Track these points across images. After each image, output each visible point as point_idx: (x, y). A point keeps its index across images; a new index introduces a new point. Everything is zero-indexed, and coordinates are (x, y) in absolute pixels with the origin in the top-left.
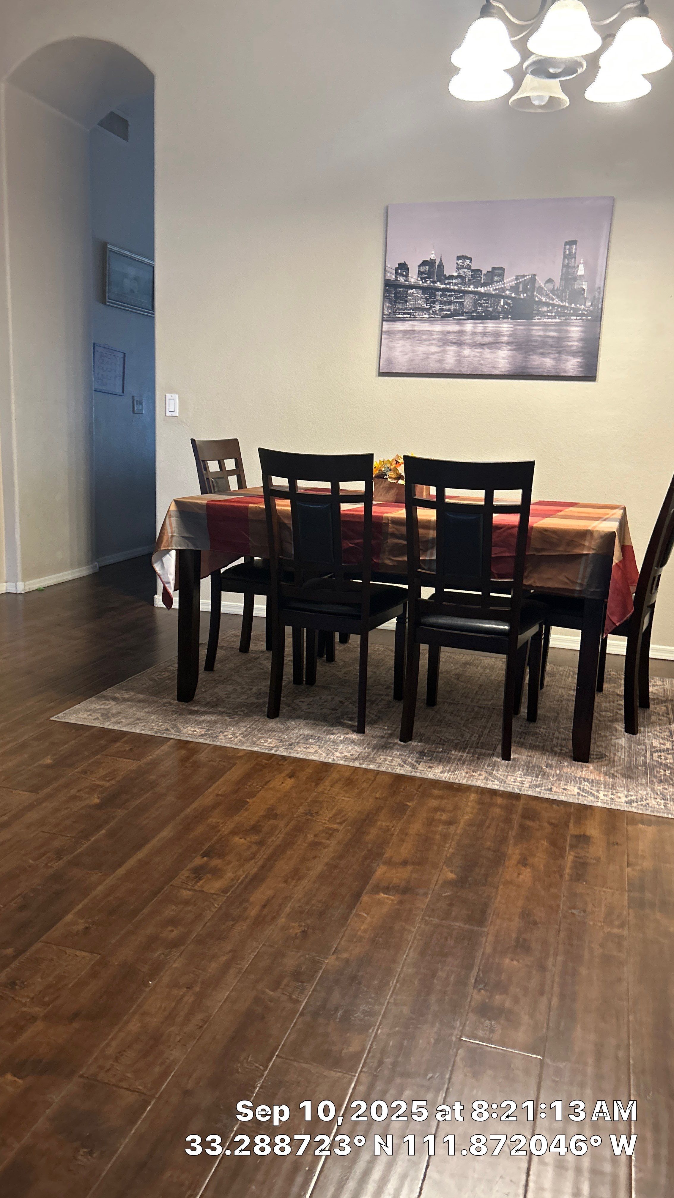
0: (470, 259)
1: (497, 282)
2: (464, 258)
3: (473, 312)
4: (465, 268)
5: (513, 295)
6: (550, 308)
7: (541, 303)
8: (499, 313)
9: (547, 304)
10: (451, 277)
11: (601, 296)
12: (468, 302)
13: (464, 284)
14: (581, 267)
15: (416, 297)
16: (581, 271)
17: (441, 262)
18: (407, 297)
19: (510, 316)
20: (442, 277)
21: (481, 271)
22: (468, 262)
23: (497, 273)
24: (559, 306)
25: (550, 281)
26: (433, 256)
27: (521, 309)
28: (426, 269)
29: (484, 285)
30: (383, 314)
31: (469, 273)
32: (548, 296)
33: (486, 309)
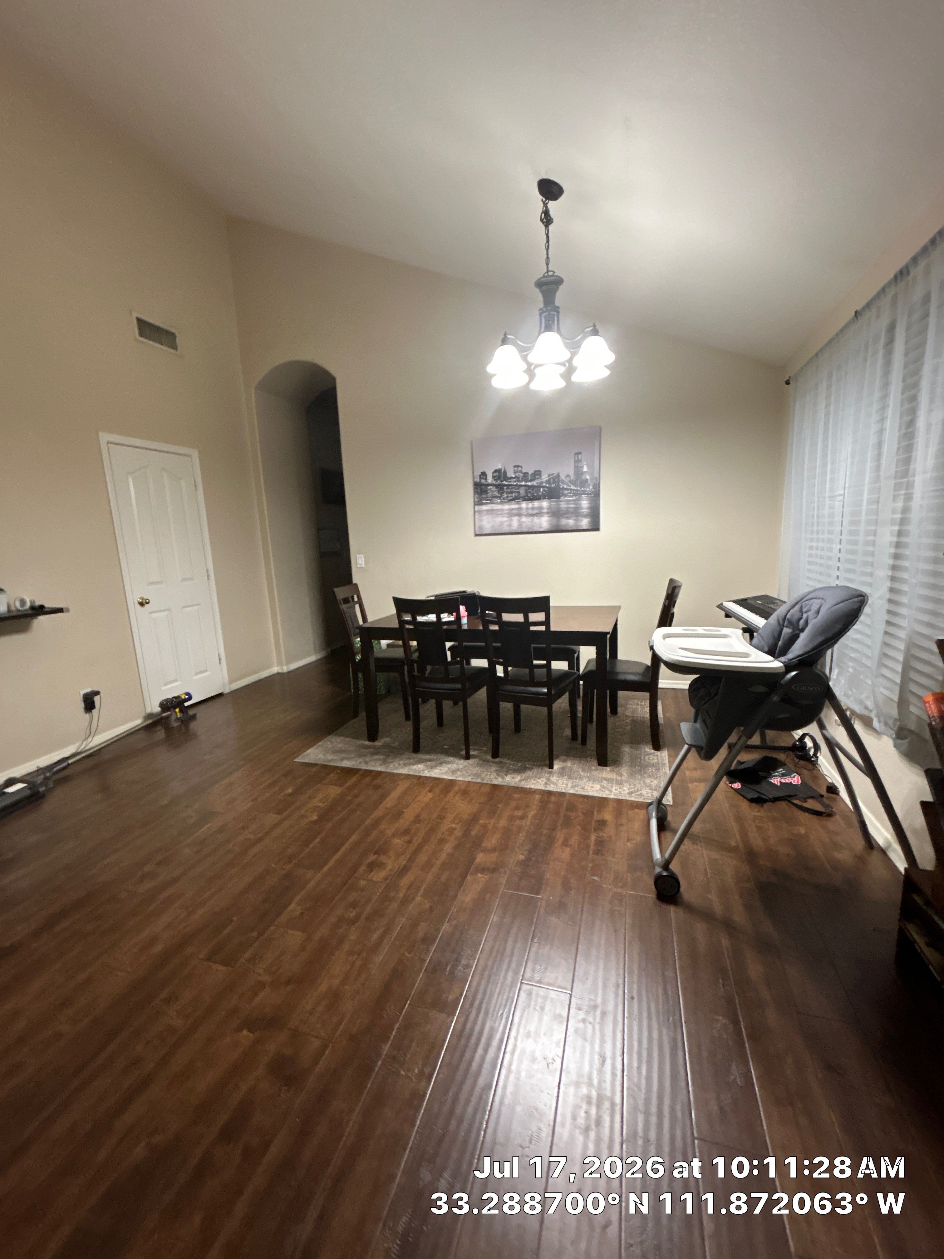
0: (521, 467)
1: (538, 478)
2: (518, 466)
3: (526, 496)
4: (519, 472)
5: (548, 485)
6: (569, 491)
7: (564, 489)
8: (541, 496)
9: (567, 489)
10: (511, 478)
11: (597, 483)
12: (522, 491)
13: (519, 481)
14: (585, 467)
15: (492, 491)
16: (585, 469)
17: (505, 468)
18: (487, 491)
20: (506, 478)
21: (528, 473)
22: (520, 469)
23: (537, 474)
24: (574, 490)
25: (568, 476)
26: (500, 467)
27: (553, 493)
28: (497, 474)
29: (530, 481)
30: (474, 501)
31: (521, 475)
32: (568, 485)
33: (533, 495)
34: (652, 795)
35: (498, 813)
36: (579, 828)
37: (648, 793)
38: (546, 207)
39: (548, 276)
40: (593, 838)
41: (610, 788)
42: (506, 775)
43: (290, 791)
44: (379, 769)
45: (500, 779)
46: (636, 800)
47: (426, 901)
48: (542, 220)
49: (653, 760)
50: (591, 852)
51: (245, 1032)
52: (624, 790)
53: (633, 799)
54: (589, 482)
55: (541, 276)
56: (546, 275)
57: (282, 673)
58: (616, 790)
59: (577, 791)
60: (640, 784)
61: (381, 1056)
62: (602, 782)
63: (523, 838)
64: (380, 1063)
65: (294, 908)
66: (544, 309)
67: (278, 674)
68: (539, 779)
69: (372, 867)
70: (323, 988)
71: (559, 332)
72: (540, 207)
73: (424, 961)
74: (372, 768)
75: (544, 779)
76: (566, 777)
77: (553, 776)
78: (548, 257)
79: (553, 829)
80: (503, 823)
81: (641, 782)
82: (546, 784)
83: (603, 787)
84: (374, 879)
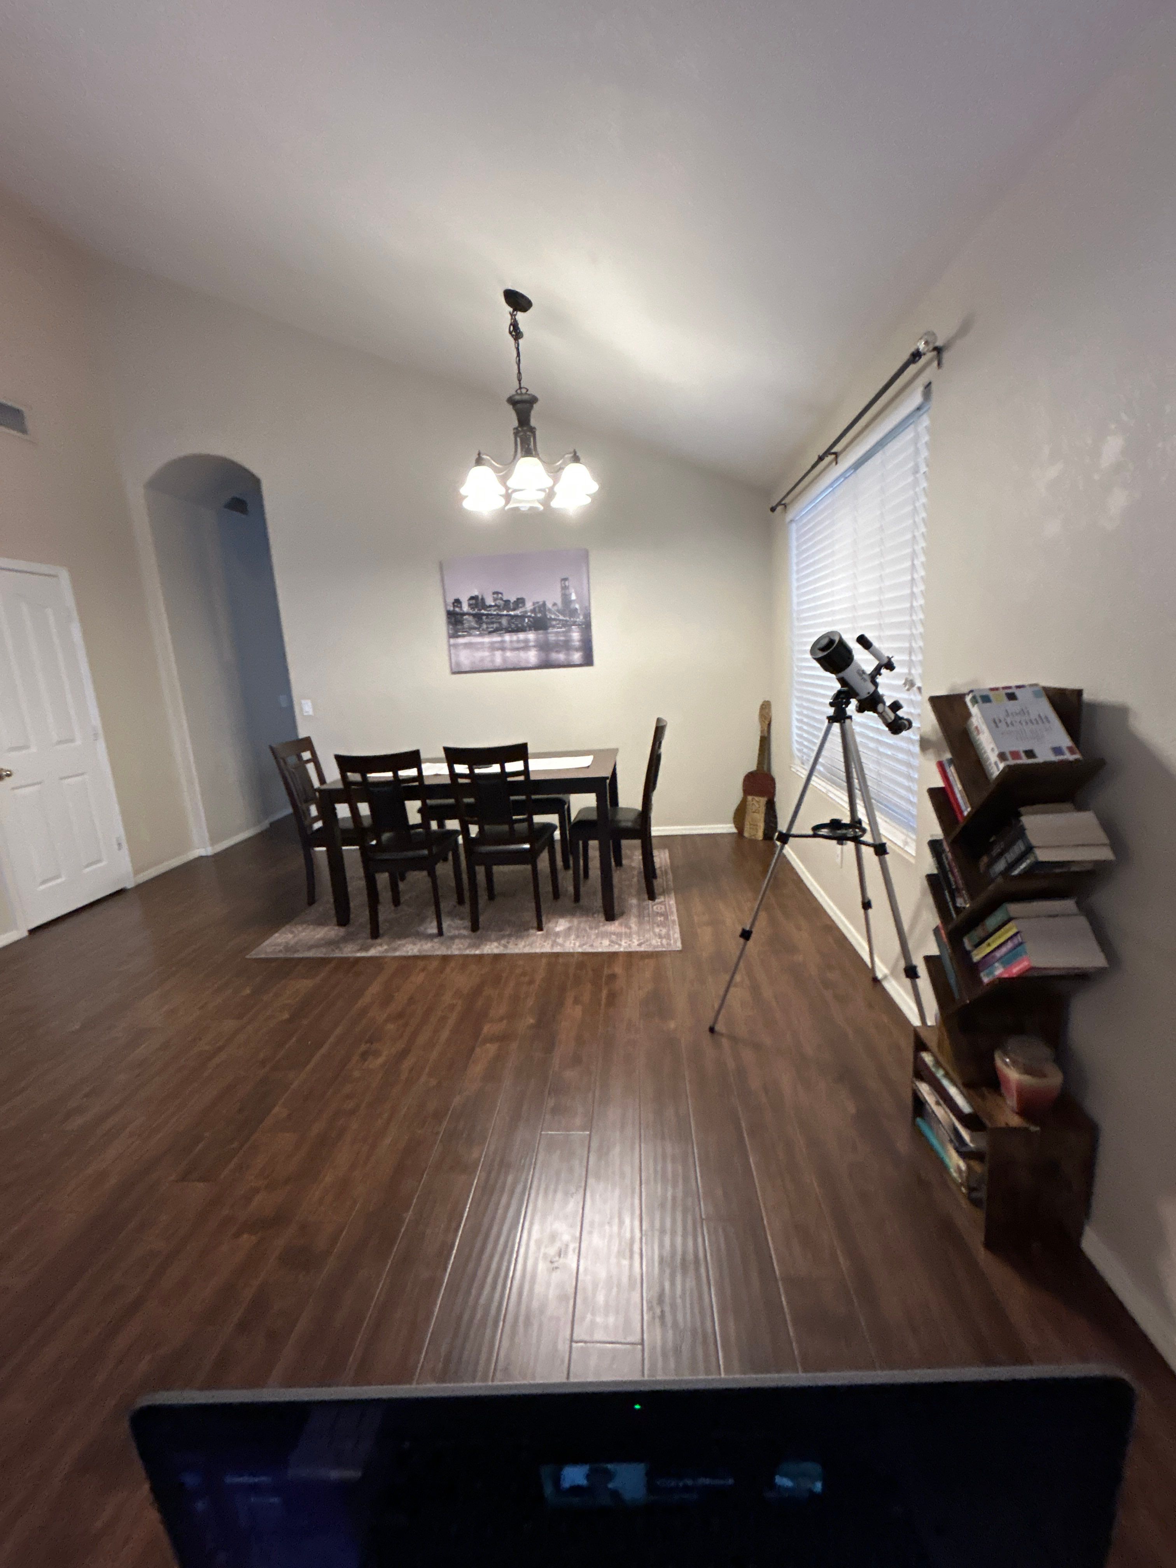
0: (501, 594)
1: (521, 607)
2: (497, 593)
3: (509, 627)
4: (500, 600)
5: (533, 615)
6: (558, 622)
7: (551, 618)
8: (526, 627)
9: (555, 620)
10: (491, 606)
11: (588, 612)
12: (504, 621)
13: (500, 610)
14: (573, 594)
15: (469, 621)
16: (573, 597)
17: (482, 596)
18: (463, 621)
19: (533, 629)
20: (485, 607)
21: (510, 601)
22: (500, 596)
23: (520, 602)
24: (563, 620)
25: (555, 604)
26: (475, 593)
27: (540, 623)
28: (473, 602)
29: (514, 609)
30: (448, 633)
31: (502, 603)
32: (556, 615)
33: (517, 625)
34: (661, 943)
35: (503, 981)
36: (589, 986)
37: (657, 943)
38: (515, 319)
39: (521, 394)
40: (605, 993)
41: (619, 942)
42: (508, 943)
43: (248, 991)
44: (359, 955)
45: (502, 948)
46: (646, 950)
47: (432, 1079)
48: (510, 333)
49: (661, 908)
50: (603, 1006)
51: (245, 1236)
52: (634, 942)
53: (642, 949)
54: (579, 611)
55: (514, 393)
56: (519, 391)
57: (207, 857)
58: (625, 943)
59: (585, 949)
60: (650, 934)
61: (404, 1223)
62: (610, 936)
63: (531, 1003)
64: (403, 1230)
65: (279, 1111)
66: (520, 429)
67: (201, 858)
68: (545, 942)
69: (364, 1056)
70: (329, 1178)
71: (537, 455)
72: (508, 320)
73: (438, 1133)
74: (350, 955)
75: (550, 942)
76: (573, 937)
77: (559, 938)
78: (519, 372)
79: (563, 989)
80: (508, 991)
81: (651, 933)
82: (552, 946)
83: (612, 942)
84: (371, 1066)
